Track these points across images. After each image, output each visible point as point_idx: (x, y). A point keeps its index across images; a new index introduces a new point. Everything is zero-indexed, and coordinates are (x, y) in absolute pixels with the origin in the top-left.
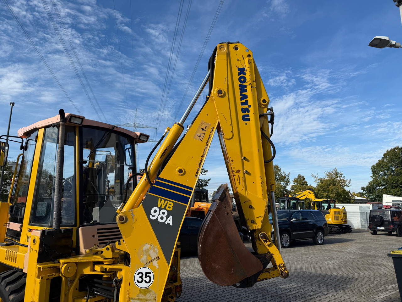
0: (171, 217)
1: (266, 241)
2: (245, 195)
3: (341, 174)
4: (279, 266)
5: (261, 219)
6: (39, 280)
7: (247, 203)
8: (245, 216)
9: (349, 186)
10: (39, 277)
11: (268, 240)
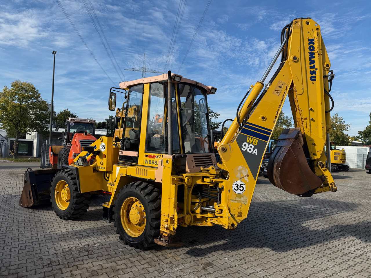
0: (256, 150)
1: (322, 167)
2: (310, 136)
3: (341, 119)
4: (331, 184)
5: (321, 152)
6: (174, 186)
7: (311, 141)
8: (309, 150)
9: (348, 131)
10: (173, 184)
11: (324, 167)
